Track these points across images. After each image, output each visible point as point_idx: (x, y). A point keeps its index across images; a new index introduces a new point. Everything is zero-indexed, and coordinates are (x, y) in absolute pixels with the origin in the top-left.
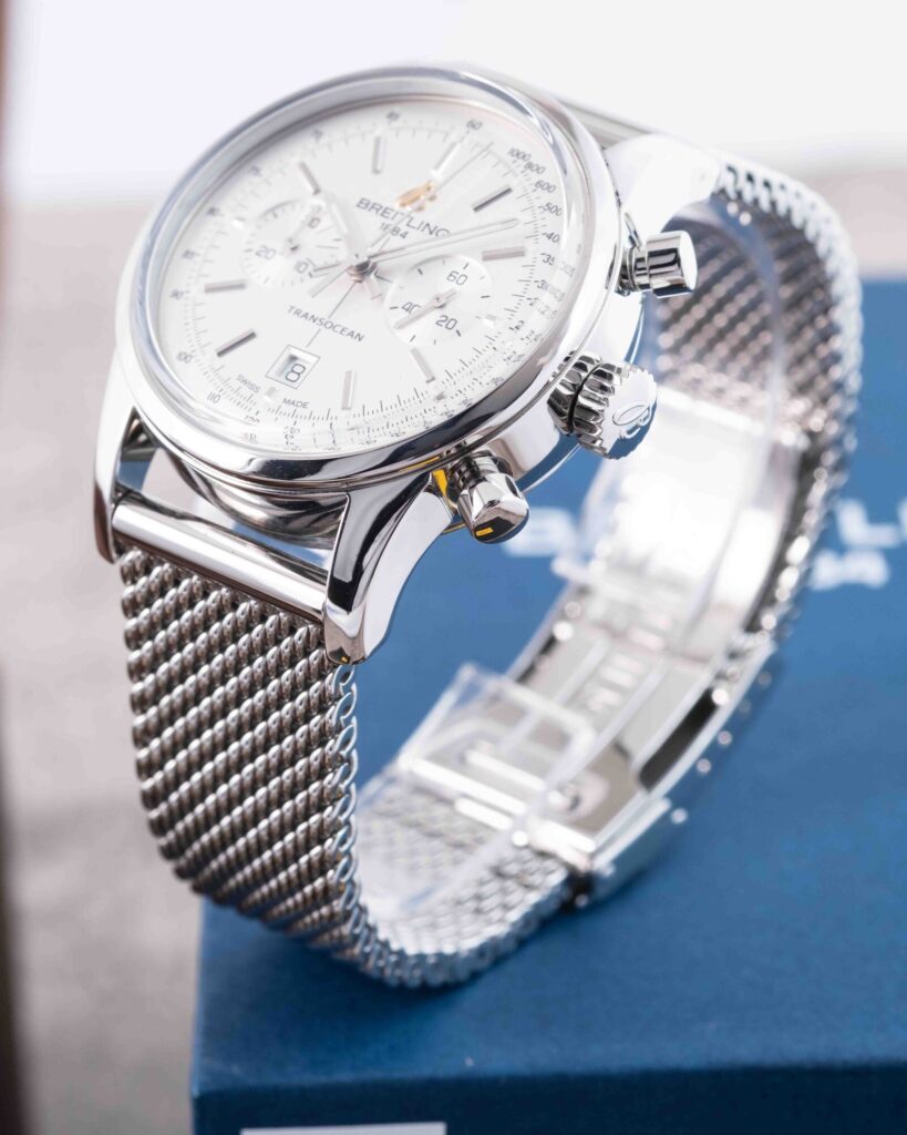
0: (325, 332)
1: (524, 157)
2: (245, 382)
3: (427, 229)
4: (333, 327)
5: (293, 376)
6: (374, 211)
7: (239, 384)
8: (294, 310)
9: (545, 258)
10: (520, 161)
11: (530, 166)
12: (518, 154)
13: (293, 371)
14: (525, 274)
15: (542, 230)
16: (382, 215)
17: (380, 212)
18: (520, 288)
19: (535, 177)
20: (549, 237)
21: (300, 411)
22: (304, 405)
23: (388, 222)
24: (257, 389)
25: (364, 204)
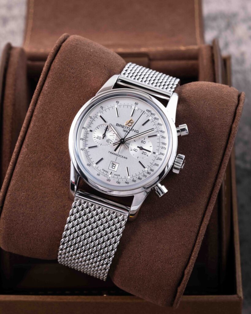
0: (118, 157)
1: (150, 111)
2: (104, 171)
3: (133, 131)
4: (120, 156)
5: (113, 167)
6: (120, 127)
7: (103, 171)
8: (110, 152)
9: (161, 137)
10: (149, 113)
11: (152, 114)
12: (148, 111)
13: (113, 166)
14: (158, 141)
15: (159, 130)
17: (122, 127)
18: (158, 144)
19: (154, 117)
20: (161, 131)
21: (119, 177)
22: (119, 175)
23: (124, 129)
24: (108, 172)
25: (117, 125)
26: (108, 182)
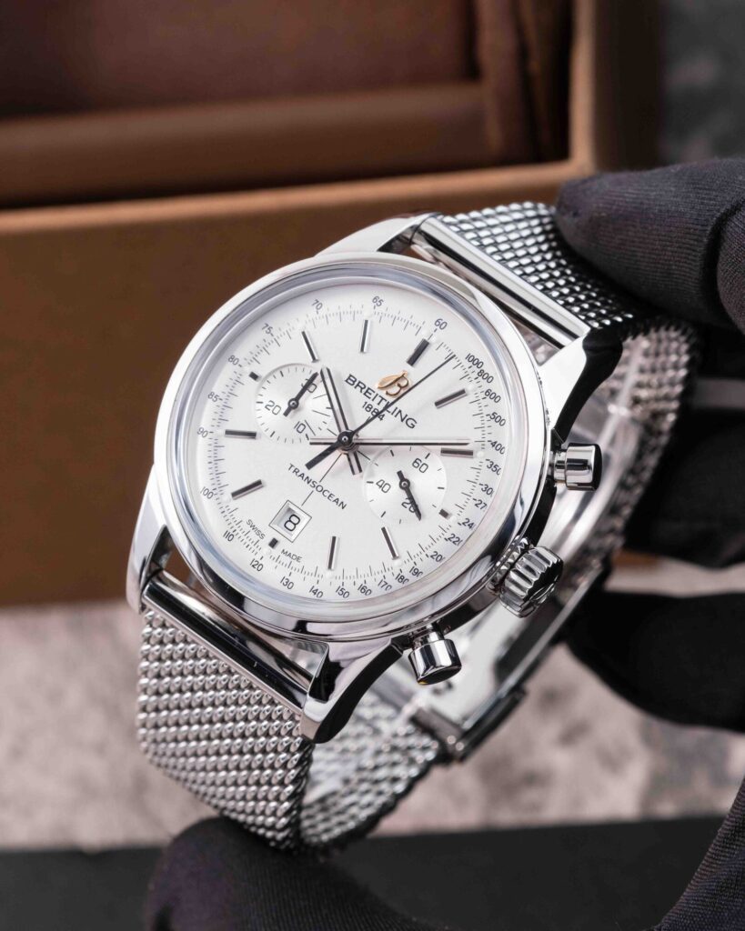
0: (317, 495)
1: (478, 363)
2: (253, 527)
4: (323, 491)
5: (290, 525)
6: (359, 389)
7: (248, 528)
8: (293, 469)
9: (489, 464)
10: (475, 368)
11: (481, 374)
12: (473, 360)
13: (290, 521)
14: (472, 475)
15: (488, 438)
16: (365, 394)
17: (364, 391)
18: (468, 488)
19: (486, 386)
20: (494, 444)
21: (295, 564)
22: (298, 559)
23: (370, 402)
24: (262, 536)
25: (351, 380)
26: (253, 572)
